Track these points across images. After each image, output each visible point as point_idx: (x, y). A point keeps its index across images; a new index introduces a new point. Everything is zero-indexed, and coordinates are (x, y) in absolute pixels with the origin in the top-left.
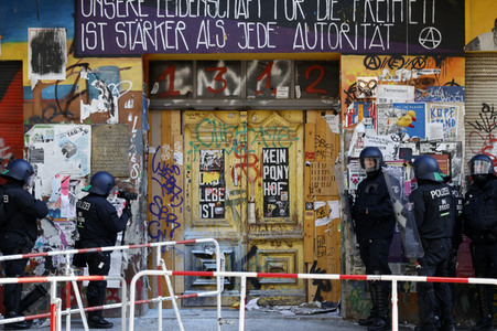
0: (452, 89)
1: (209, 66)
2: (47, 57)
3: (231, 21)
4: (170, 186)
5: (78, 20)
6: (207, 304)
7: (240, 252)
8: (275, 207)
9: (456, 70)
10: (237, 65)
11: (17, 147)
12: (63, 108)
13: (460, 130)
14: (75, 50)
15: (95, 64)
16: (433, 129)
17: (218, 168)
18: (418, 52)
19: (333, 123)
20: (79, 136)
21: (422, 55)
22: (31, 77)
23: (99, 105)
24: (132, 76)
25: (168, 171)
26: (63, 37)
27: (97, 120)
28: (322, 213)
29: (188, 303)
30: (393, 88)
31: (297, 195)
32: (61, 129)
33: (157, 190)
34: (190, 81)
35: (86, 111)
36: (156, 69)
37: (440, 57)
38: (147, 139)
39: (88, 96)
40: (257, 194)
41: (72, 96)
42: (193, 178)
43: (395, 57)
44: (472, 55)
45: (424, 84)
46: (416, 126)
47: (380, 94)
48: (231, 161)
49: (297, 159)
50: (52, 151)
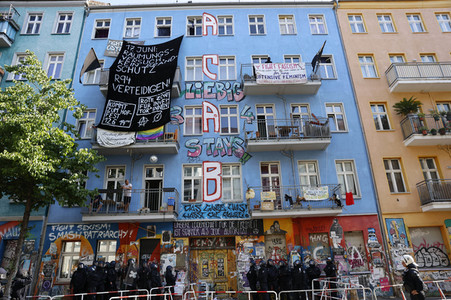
0: (262, 243)
1: (204, 239)
2: (166, 238)
3: (209, 229)
4: (195, 269)
5: (174, 229)
7: (212, 286)
8: (221, 274)
9: (262, 239)
10: (211, 239)
11: (159, 260)
12: (170, 250)
13: (264, 253)
14: (173, 236)
15: (178, 239)
16: (258, 253)
17: (207, 264)
18: (253, 234)
19: (234, 252)
20: (173, 257)
21: (254, 236)
22: (162, 243)
23: (178, 249)
24: (186, 242)
25: (195, 265)
26: (170, 232)
27: (177, 253)
28: (232, 275)
30: (248, 244)
31: (226, 270)
32: (169, 255)
33: (192, 270)
34: (200, 243)
35: (175, 251)
36: (192, 240)
37: (258, 236)
38: (189, 257)
39: (176, 247)
40: (216, 270)
41: (172, 247)
42: (201, 267)
43: (248, 236)
44: (266, 235)
45: (255, 242)
46: (253, 252)
47: (245, 245)
48: (210, 262)
49: (226, 259)
50: (167, 261)
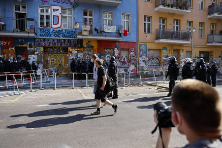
0: (81, 51)
1: (52, 48)
2: (31, 46)
3: (55, 43)
4: (47, 63)
5: (35, 42)
6: (52, 77)
7: (56, 70)
8: (60, 65)
9: (82, 49)
10: (56, 48)
11: (27, 58)
12: (33, 53)
13: (82, 56)
14: (34, 45)
15: (37, 47)
16: (79, 56)
17: (53, 60)
18: (77, 47)
19: (67, 55)
20: (35, 56)
21: (78, 47)
22: (29, 49)
23: (38, 52)
24: (42, 49)
25: (47, 60)
26: (33, 44)
27: (37, 54)
28: (66, 66)
29: (50, 77)
30: (74, 51)
31: (63, 63)
32: (32, 55)
33: (46, 63)
34: (50, 50)
35: (36, 53)
36: (45, 48)
37: (80, 48)
38: (44, 57)
39: (36, 51)
40: (58, 64)
41: (34, 51)
42: (50, 62)
43: (75, 48)
44: (84, 48)
45: (78, 51)
46: (77, 56)
47: (73, 52)
48: (55, 60)
49: (63, 59)
50: (32, 58)
